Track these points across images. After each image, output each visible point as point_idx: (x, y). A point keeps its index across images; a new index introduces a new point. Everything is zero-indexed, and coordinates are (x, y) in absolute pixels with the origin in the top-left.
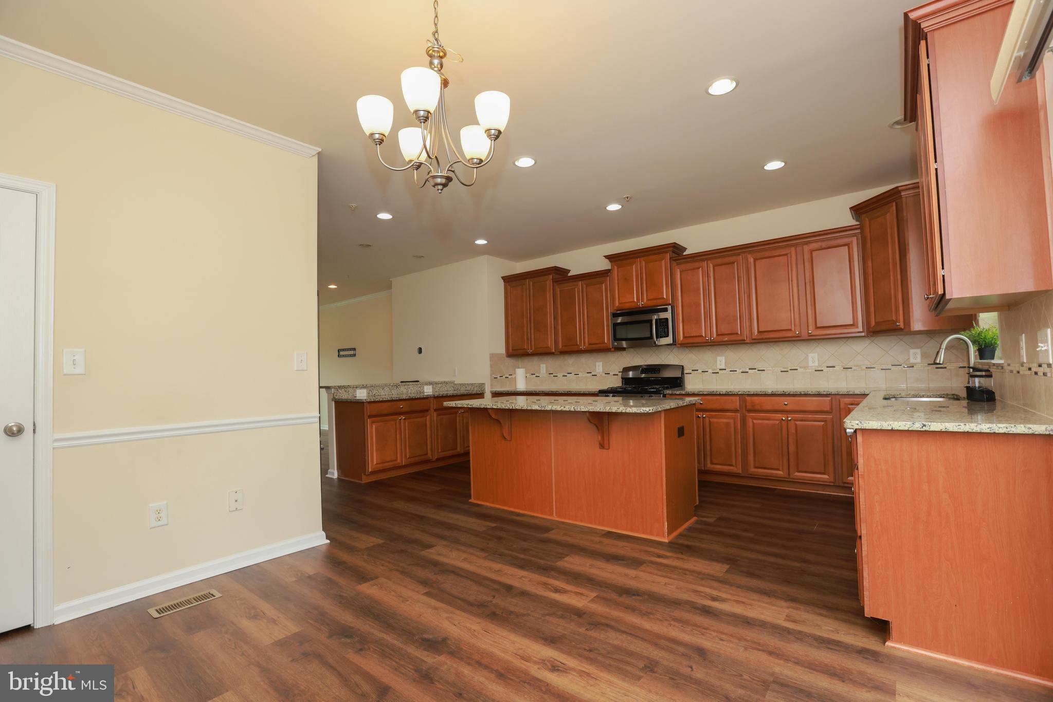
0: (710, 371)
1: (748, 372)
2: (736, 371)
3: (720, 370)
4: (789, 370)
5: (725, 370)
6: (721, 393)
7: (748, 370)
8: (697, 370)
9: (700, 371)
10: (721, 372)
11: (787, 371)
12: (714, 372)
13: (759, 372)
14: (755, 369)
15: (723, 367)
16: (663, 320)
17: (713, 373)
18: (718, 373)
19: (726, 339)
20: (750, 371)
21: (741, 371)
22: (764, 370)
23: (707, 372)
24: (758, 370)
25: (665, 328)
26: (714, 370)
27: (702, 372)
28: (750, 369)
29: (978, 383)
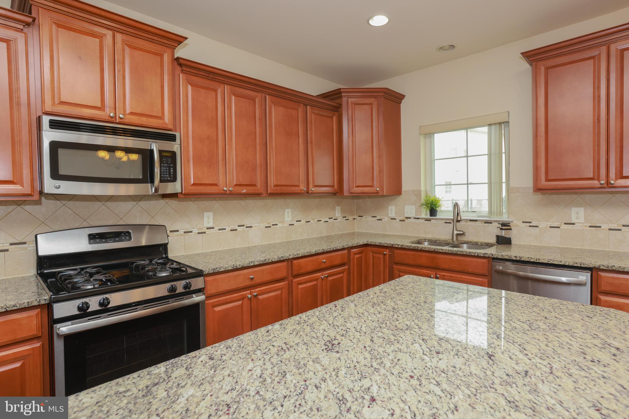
0: (195, 231)
1: (236, 230)
2: (225, 229)
3: (208, 228)
4: (271, 225)
5: (213, 228)
6: (273, 260)
7: (237, 228)
8: (178, 231)
9: (182, 232)
10: (208, 231)
11: (270, 227)
12: (200, 231)
13: (247, 229)
14: (243, 226)
15: (211, 225)
16: (166, 154)
17: (199, 233)
18: (205, 233)
19: (244, 191)
20: (239, 229)
21: (230, 229)
22: (251, 227)
23: (191, 232)
24: (247, 227)
25: (170, 167)
26: (200, 229)
27: (185, 232)
28: (239, 226)
29: (504, 233)
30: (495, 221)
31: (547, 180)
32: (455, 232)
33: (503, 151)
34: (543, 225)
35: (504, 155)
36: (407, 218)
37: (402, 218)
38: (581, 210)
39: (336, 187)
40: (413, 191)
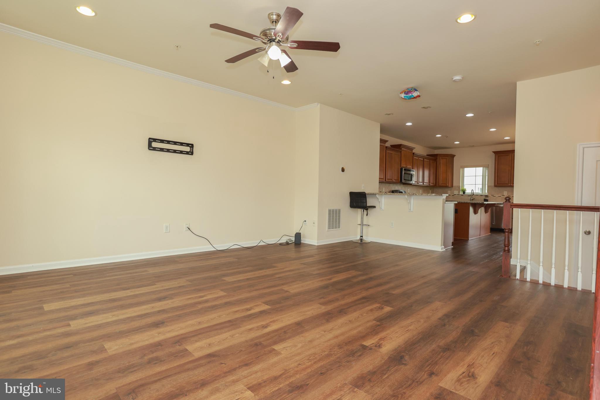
29: (486, 198)
30: (484, 195)
31: (497, 184)
32: (472, 198)
33: (487, 175)
34: (497, 196)
35: (487, 176)
36: (455, 195)
37: (453, 195)
38: (506, 192)
39: (435, 184)
40: (457, 186)
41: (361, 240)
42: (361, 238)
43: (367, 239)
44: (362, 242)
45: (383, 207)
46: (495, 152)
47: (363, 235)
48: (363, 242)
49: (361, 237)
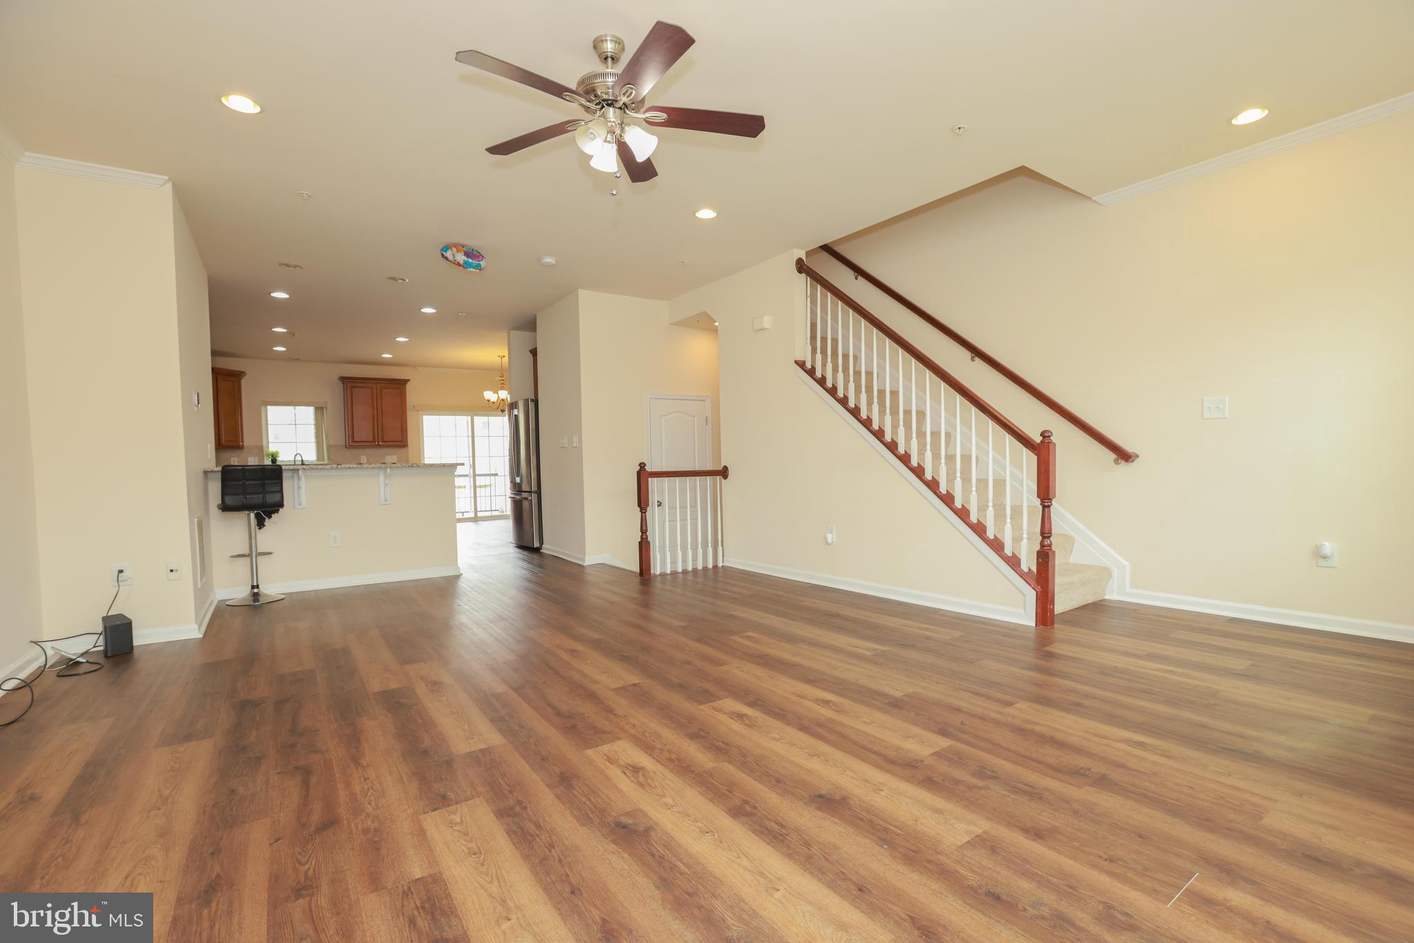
40: (256, 446)
41: (256, 596)
42: (256, 590)
43: (272, 589)
44: (258, 600)
45: (304, 503)
46: (344, 380)
47: (259, 584)
48: (262, 600)
49: (253, 587)
